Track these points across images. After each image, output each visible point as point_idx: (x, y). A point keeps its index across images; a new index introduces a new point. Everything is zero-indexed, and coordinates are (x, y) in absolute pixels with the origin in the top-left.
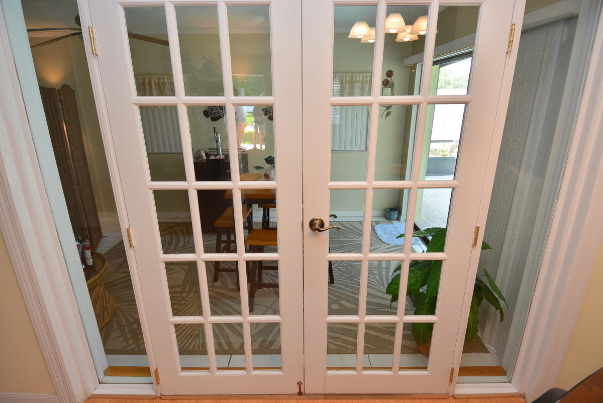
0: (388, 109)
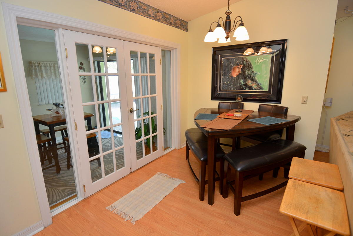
0: (84, 80)
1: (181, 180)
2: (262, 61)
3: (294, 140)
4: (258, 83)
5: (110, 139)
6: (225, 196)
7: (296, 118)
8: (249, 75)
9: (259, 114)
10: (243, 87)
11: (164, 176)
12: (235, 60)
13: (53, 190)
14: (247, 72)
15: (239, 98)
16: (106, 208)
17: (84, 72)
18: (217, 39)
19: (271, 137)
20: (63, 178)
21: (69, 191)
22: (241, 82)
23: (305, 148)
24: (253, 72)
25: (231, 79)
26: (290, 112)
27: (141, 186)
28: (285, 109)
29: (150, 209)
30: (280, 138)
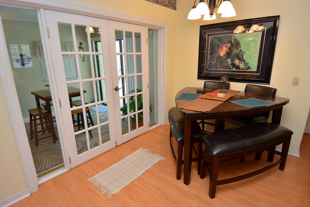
0: (83, 59)
1: (161, 156)
2: (251, 39)
3: (280, 125)
4: (246, 62)
5: (104, 113)
6: (202, 177)
7: (283, 101)
8: (237, 54)
9: (245, 95)
10: (230, 66)
11: (146, 151)
12: (223, 38)
13: (47, 158)
14: (235, 51)
15: (224, 78)
16: (88, 180)
17: (83, 51)
18: (201, 16)
19: (256, 119)
20: (56, 148)
21: (60, 160)
22: (228, 61)
23: (291, 133)
24: (241, 51)
25: (217, 58)
26: (278, 94)
27: (122, 160)
28: (273, 90)
29: (127, 183)
30: (266, 120)
